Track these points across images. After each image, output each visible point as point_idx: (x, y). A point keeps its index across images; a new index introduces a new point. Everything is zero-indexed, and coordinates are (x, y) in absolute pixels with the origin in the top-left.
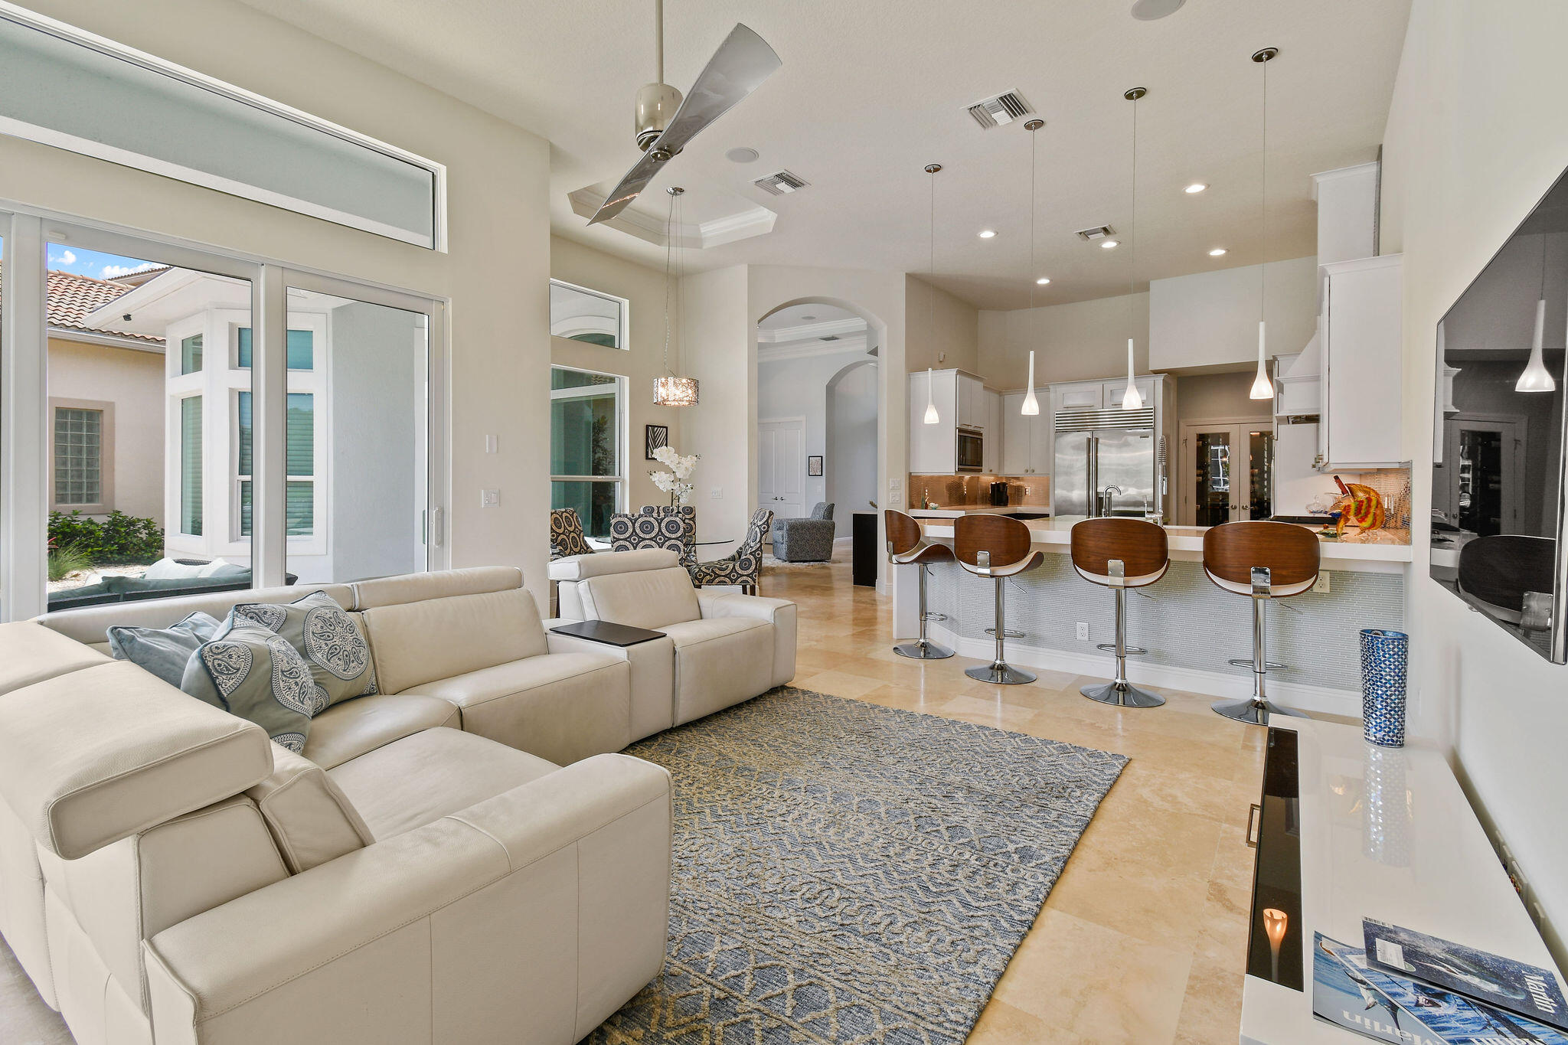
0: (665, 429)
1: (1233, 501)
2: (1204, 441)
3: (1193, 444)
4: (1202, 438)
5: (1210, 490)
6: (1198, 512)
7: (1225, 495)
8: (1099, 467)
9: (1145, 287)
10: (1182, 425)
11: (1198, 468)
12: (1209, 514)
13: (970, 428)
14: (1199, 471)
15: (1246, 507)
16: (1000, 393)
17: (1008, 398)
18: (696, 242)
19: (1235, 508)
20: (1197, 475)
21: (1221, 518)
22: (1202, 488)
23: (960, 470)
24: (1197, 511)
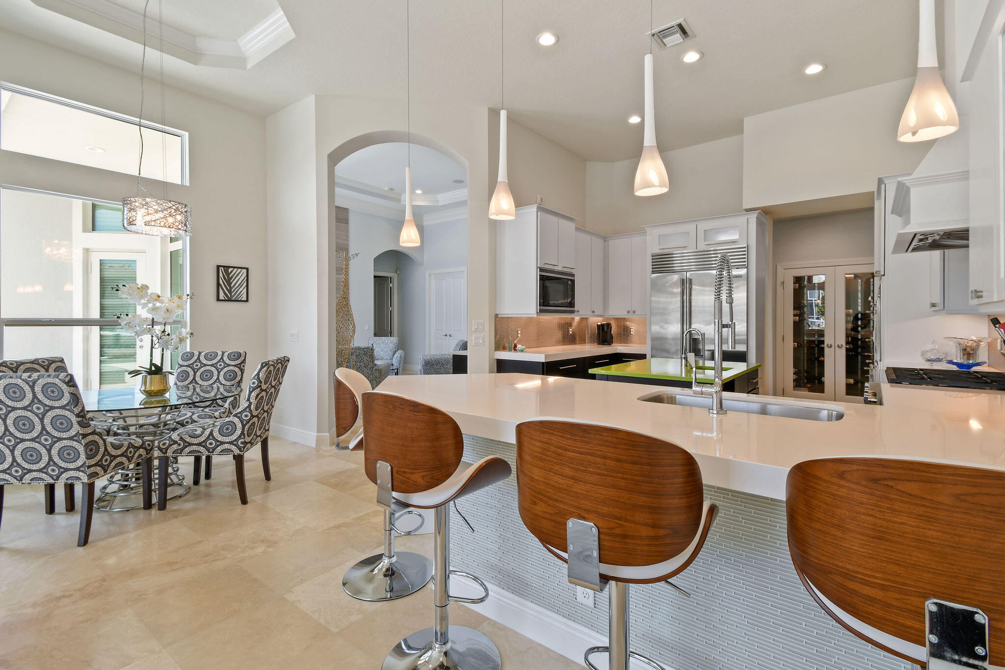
0: (244, 271)
1: (828, 340)
2: (801, 284)
3: (790, 287)
4: (798, 280)
5: (807, 328)
6: (795, 350)
7: (821, 333)
8: (693, 309)
9: (738, 128)
10: (779, 268)
11: (795, 308)
12: (806, 351)
13: (556, 268)
14: (796, 312)
15: (842, 345)
16: (605, 239)
17: (611, 242)
18: (240, 61)
19: (831, 346)
20: (794, 315)
21: (816, 355)
22: (799, 327)
23: (541, 311)
24: (794, 348)
